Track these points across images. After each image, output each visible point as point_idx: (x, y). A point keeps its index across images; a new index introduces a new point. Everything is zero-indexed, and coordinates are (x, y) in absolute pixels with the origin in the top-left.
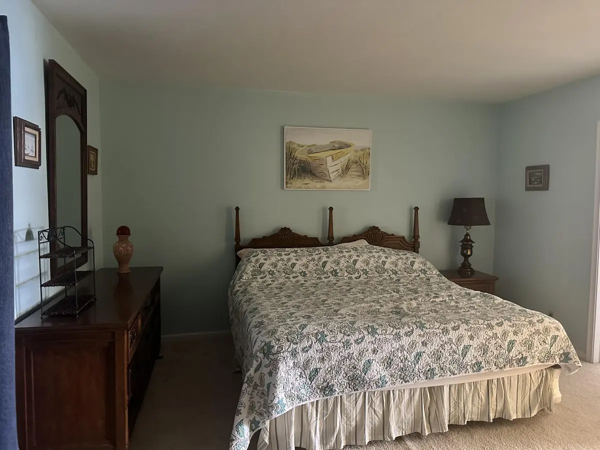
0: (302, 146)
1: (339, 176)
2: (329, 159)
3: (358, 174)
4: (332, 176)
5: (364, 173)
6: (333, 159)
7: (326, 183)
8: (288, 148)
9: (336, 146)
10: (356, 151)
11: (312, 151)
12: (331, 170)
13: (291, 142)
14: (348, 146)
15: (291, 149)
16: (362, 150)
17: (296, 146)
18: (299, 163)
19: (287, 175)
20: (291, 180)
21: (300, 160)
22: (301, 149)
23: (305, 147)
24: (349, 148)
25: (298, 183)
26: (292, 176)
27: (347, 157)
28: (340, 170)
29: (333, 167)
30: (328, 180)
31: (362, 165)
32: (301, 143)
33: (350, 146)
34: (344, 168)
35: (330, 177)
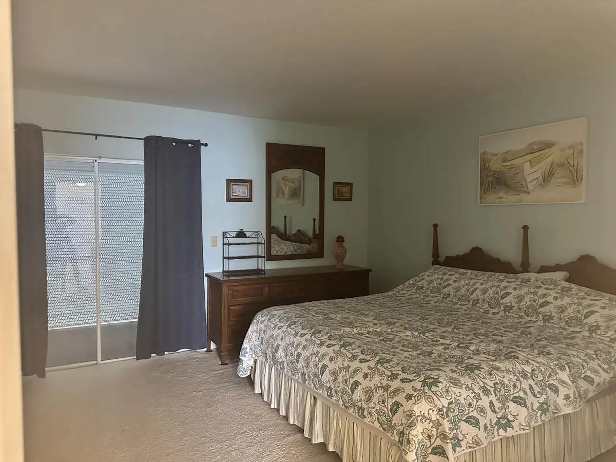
0: (497, 155)
1: (540, 185)
2: (527, 165)
3: (566, 180)
4: (530, 186)
5: (575, 178)
6: (531, 165)
7: (523, 196)
8: (483, 160)
9: (535, 148)
10: (562, 150)
11: (507, 158)
12: (529, 179)
13: (485, 153)
14: (550, 145)
15: (485, 159)
16: (570, 147)
17: (489, 156)
18: (494, 174)
19: (481, 189)
20: (485, 195)
21: (494, 171)
22: (495, 158)
23: (498, 156)
24: (553, 148)
25: (492, 197)
26: (485, 190)
27: (549, 160)
28: (541, 177)
29: (531, 174)
30: (526, 192)
31: (571, 168)
32: (495, 152)
33: (553, 145)
34: (546, 175)
35: (528, 188)
